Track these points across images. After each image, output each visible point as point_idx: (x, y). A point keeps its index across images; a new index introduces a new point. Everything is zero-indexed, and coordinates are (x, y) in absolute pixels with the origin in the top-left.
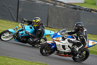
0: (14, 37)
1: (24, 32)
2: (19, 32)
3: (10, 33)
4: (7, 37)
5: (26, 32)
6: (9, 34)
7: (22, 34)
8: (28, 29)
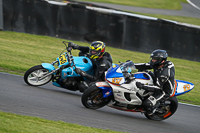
0: (53, 78)
1: (72, 69)
2: (61, 68)
3: (45, 70)
4: (39, 79)
5: (75, 70)
6: (42, 73)
7: (68, 73)
8: (80, 63)
